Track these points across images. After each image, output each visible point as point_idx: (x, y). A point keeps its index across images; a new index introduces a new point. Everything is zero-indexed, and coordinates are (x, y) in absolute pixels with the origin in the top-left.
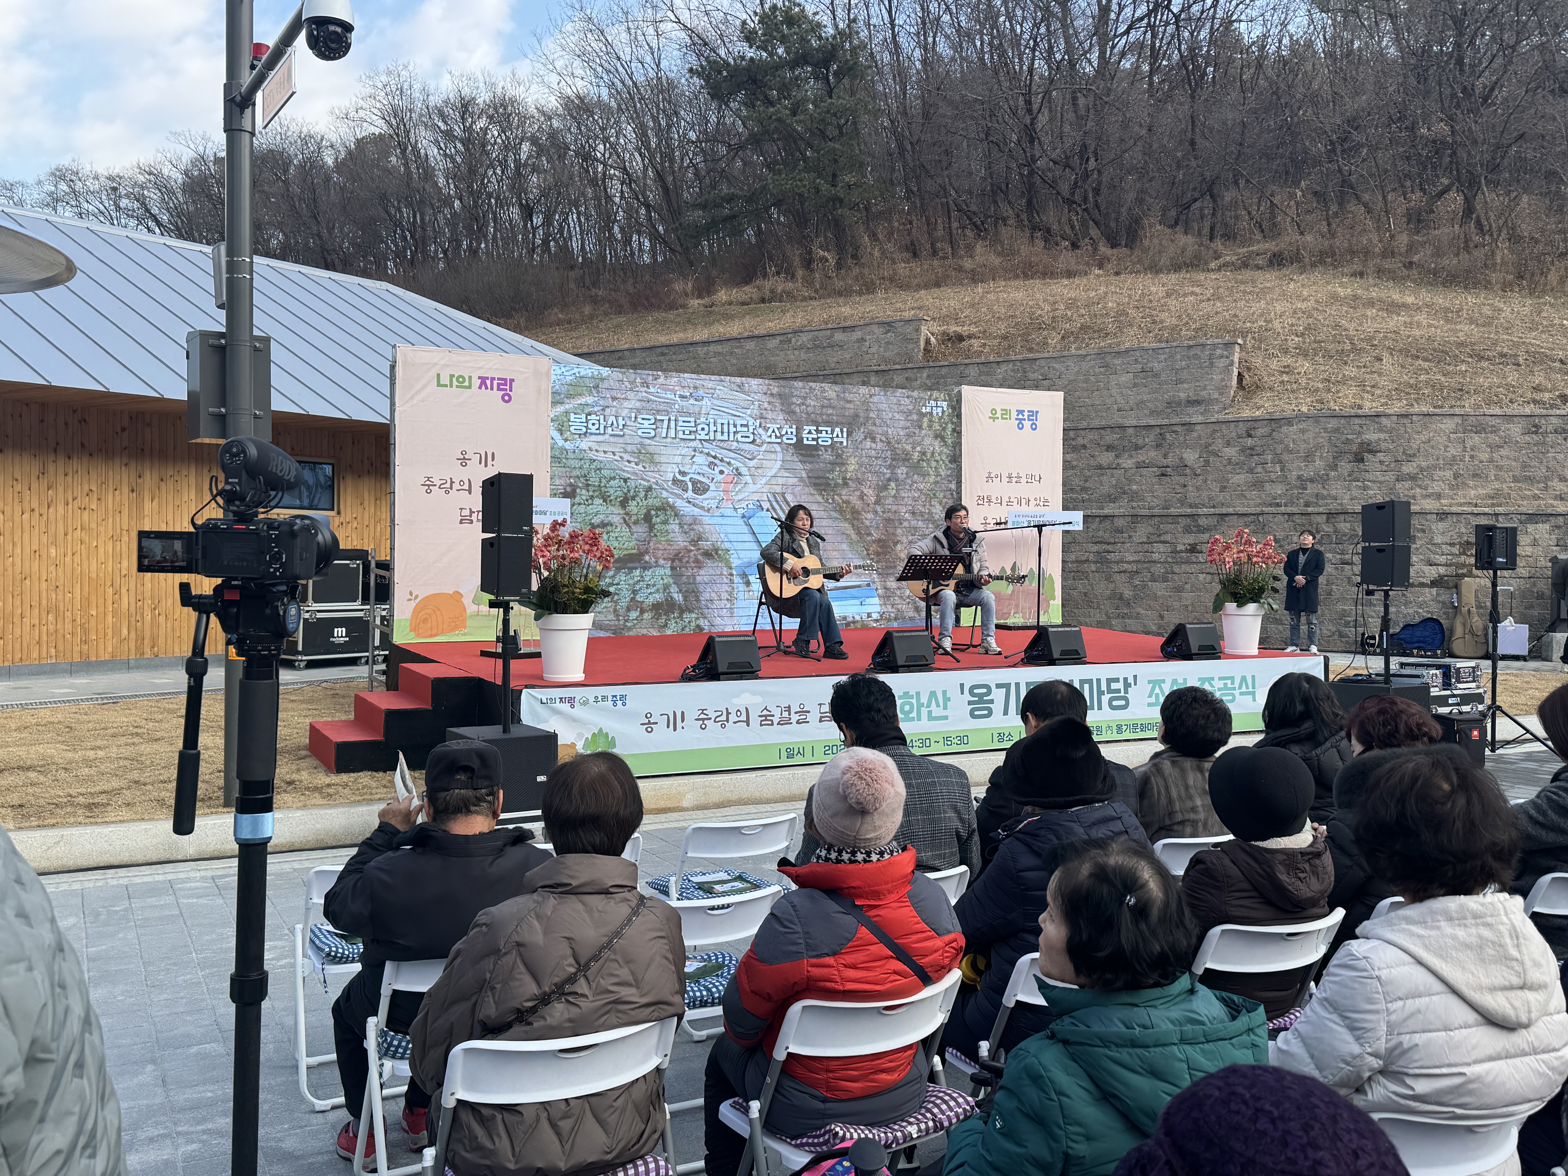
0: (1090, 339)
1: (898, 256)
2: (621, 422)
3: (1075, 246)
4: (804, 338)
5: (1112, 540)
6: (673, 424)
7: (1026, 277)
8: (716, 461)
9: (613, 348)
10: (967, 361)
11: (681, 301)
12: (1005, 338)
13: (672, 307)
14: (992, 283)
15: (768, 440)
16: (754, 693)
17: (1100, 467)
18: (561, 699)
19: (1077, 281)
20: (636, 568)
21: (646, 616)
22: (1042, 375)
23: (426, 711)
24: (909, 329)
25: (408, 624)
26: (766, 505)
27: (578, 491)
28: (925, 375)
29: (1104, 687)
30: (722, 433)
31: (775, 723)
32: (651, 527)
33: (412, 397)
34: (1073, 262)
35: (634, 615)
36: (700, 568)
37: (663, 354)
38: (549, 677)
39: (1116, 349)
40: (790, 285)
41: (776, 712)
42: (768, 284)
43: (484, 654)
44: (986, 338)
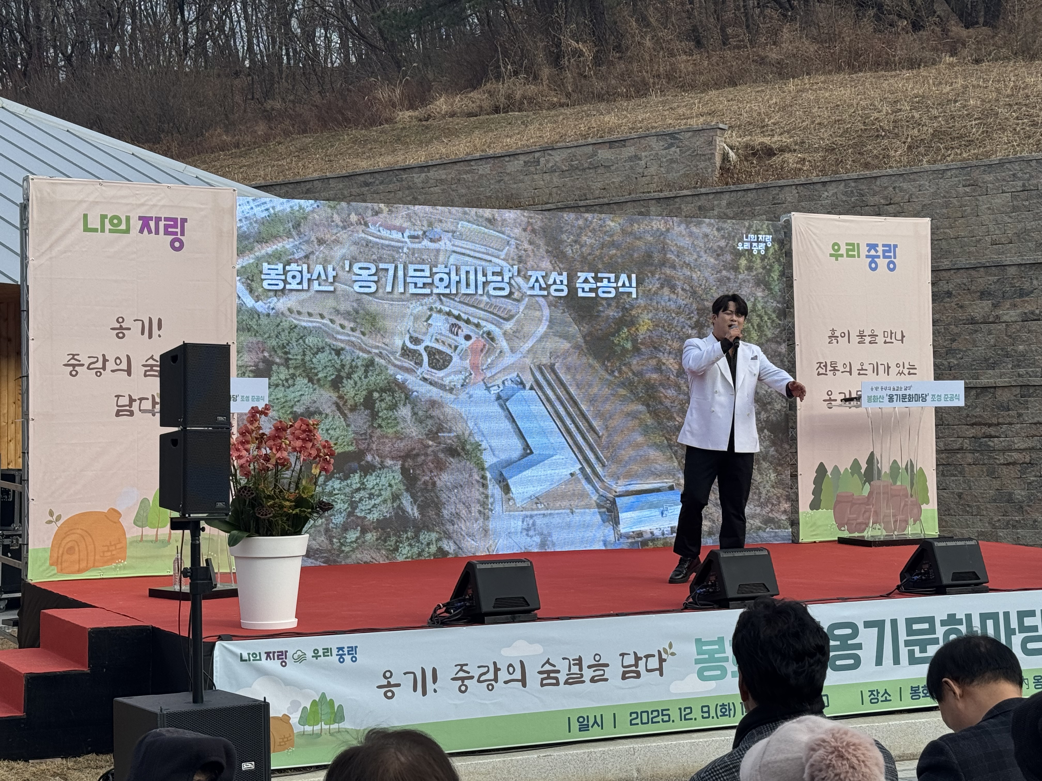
0: (947, 149)
1: (678, 45)
2: (331, 273)
3: (916, 26)
4: (557, 157)
5: (994, 421)
6: (400, 273)
7: (853, 69)
8: (461, 323)
9: (298, 178)
10: (782, 182)
11: (386, 114)
12: (830, 150)
13: (373, 121)
14: (806, 77)
15: (529, 292)
16: (531, 641)
17: (973, 321)
18: (268, 654)
19: (923, 72)
20: (355, 472)
21: (369, 536)
22: (885, 198)
23: (81, 675)
24: (699, 141)
25: (48, 555)
26: (529, 380)
27: (274, 367)
28: (724, 203)
29: (1014, 624)
30: (468, 285)
31: (562, 681)
32: (374, 415)
33: (51, 247)
34: (917, 45)
35: (352, 535)
36: (441, 469)
37: (367, 184)
38: (248, 623)
39: (986, 161)
40: (532, 89)
41: (563, 666)
42: (502, 88)
43: (154, 594)
44: (806, 151)
